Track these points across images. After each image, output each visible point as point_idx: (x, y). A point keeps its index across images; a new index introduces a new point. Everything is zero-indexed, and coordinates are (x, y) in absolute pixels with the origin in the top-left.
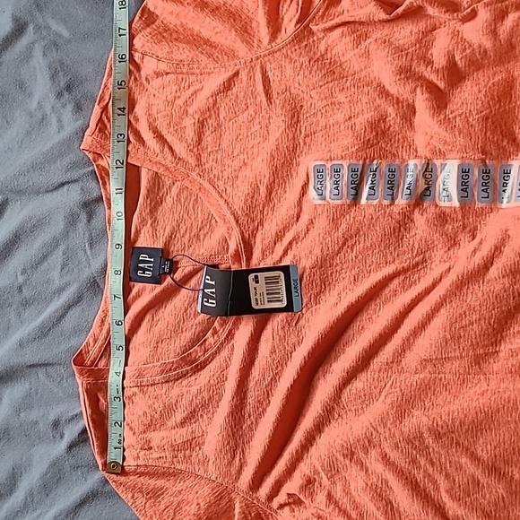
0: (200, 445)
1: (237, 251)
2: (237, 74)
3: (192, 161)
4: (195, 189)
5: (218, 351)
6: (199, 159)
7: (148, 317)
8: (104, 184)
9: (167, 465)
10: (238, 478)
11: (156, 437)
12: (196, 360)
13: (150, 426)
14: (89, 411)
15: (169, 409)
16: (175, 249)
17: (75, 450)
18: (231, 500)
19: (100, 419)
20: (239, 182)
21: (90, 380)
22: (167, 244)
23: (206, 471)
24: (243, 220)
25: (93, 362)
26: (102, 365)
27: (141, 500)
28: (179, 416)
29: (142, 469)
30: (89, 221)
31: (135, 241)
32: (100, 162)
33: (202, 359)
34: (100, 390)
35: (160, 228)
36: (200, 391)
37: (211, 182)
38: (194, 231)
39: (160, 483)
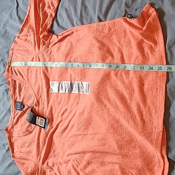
0: (32, 152)
1: (36, 103)
2: (33, 58)
3: (27, 80)
4: (27, 87)
5: (34, 129)
6: (28, 79)
7: (20, 119)
8: (9, 85)
9: (25, 157)
10: (39, 161)
11: (23, 150)
12: (29, 131)
13: (22, 147)
14: (9, 142)
15: (25, 143)
16: (24, 102)
17: (8, 152)
18: (38, 167)
19: (12, 144)
20: (36, 85)
21: (9, 134)
22: (23, 101)
23: (33, 159)
24: (37, 95)
25: (10, 130)
26: (12, 131)
27: (20, 166)
28: (27, 145)
29: (20, 158)
30: (7, 94)
31: (16, 100)
32: (8, 79)
33: (31, 130)
34: (11, 137)
35: (21, 97)
36: (31, 139)
37: (30, 85)
38: (28, 98)
39: (24, 161)
